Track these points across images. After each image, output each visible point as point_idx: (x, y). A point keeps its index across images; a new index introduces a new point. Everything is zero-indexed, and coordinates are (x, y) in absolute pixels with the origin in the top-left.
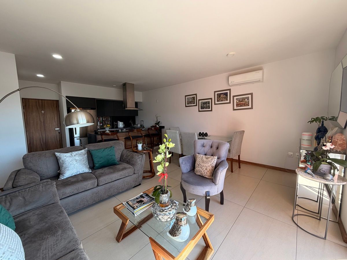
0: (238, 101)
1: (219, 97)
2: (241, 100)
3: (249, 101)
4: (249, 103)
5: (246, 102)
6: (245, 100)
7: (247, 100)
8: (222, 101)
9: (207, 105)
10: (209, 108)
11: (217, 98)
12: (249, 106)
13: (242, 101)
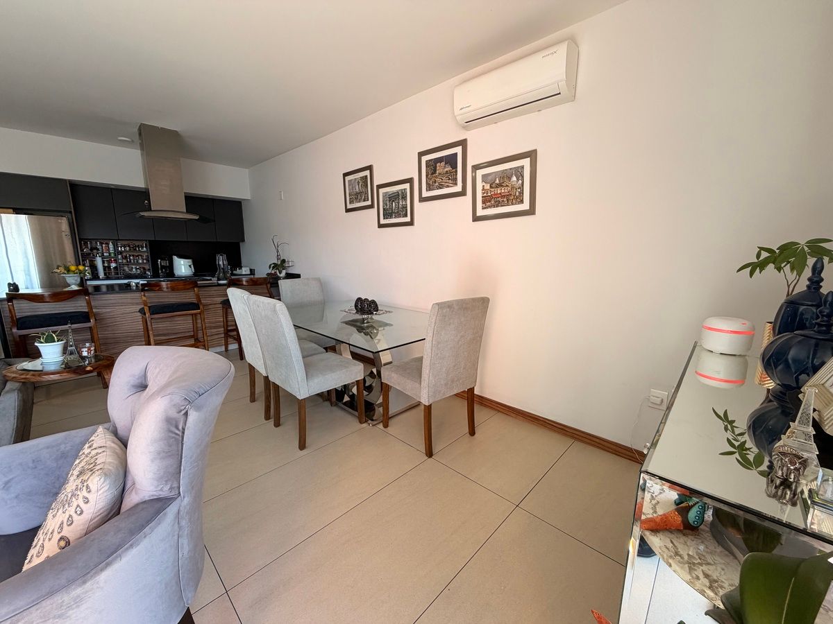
0: (487, 187)
1: (432, 174)
2: (497, 181)
3: (523, 183)
4: (522, 193)
5: (513, 188)
6: (510, 178)
7: (518, 180)
8: (441, 187)
9: (401, 203)
10: (406, 215)
11: (427, 176)
12: (522, 202)
13: (500, 185)
